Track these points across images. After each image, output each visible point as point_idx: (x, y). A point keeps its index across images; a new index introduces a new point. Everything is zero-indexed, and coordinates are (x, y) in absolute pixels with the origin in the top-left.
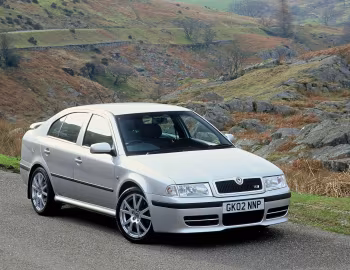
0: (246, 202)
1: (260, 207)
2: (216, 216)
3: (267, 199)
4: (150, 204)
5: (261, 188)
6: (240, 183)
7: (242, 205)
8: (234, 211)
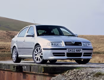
0: (76, 49)
1: (81, 52)
2: (64, 53)
3: (83, 49)
4: (42, 49)
5: (81, 45)
6: (74, 43)
7: (74, 50)
8: (71, 52)
